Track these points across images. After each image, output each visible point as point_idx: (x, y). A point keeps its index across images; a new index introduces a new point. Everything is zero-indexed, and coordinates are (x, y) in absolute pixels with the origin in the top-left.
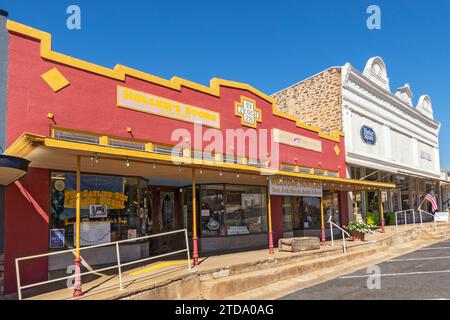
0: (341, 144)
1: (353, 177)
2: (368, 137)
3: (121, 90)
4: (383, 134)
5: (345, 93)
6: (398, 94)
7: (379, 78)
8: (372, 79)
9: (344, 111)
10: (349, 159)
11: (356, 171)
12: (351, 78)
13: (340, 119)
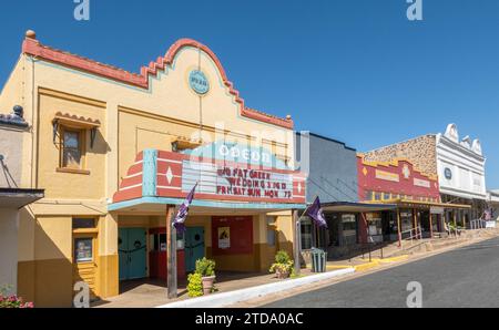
0: (437, 182)
1: (444, 202)
2: (448, 175)
3: (377, 171)
4: (455, 171)
5: (438, 150)
6: (462, 143)
7: (453, 136)
8: (451, 139)
9: (438, 161)
10: (441, 190)
11: (446, 198)
12: (441, 141)
13: (435, 166)
